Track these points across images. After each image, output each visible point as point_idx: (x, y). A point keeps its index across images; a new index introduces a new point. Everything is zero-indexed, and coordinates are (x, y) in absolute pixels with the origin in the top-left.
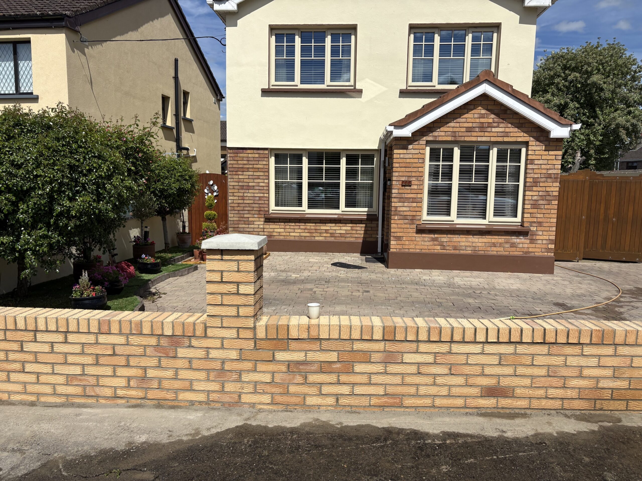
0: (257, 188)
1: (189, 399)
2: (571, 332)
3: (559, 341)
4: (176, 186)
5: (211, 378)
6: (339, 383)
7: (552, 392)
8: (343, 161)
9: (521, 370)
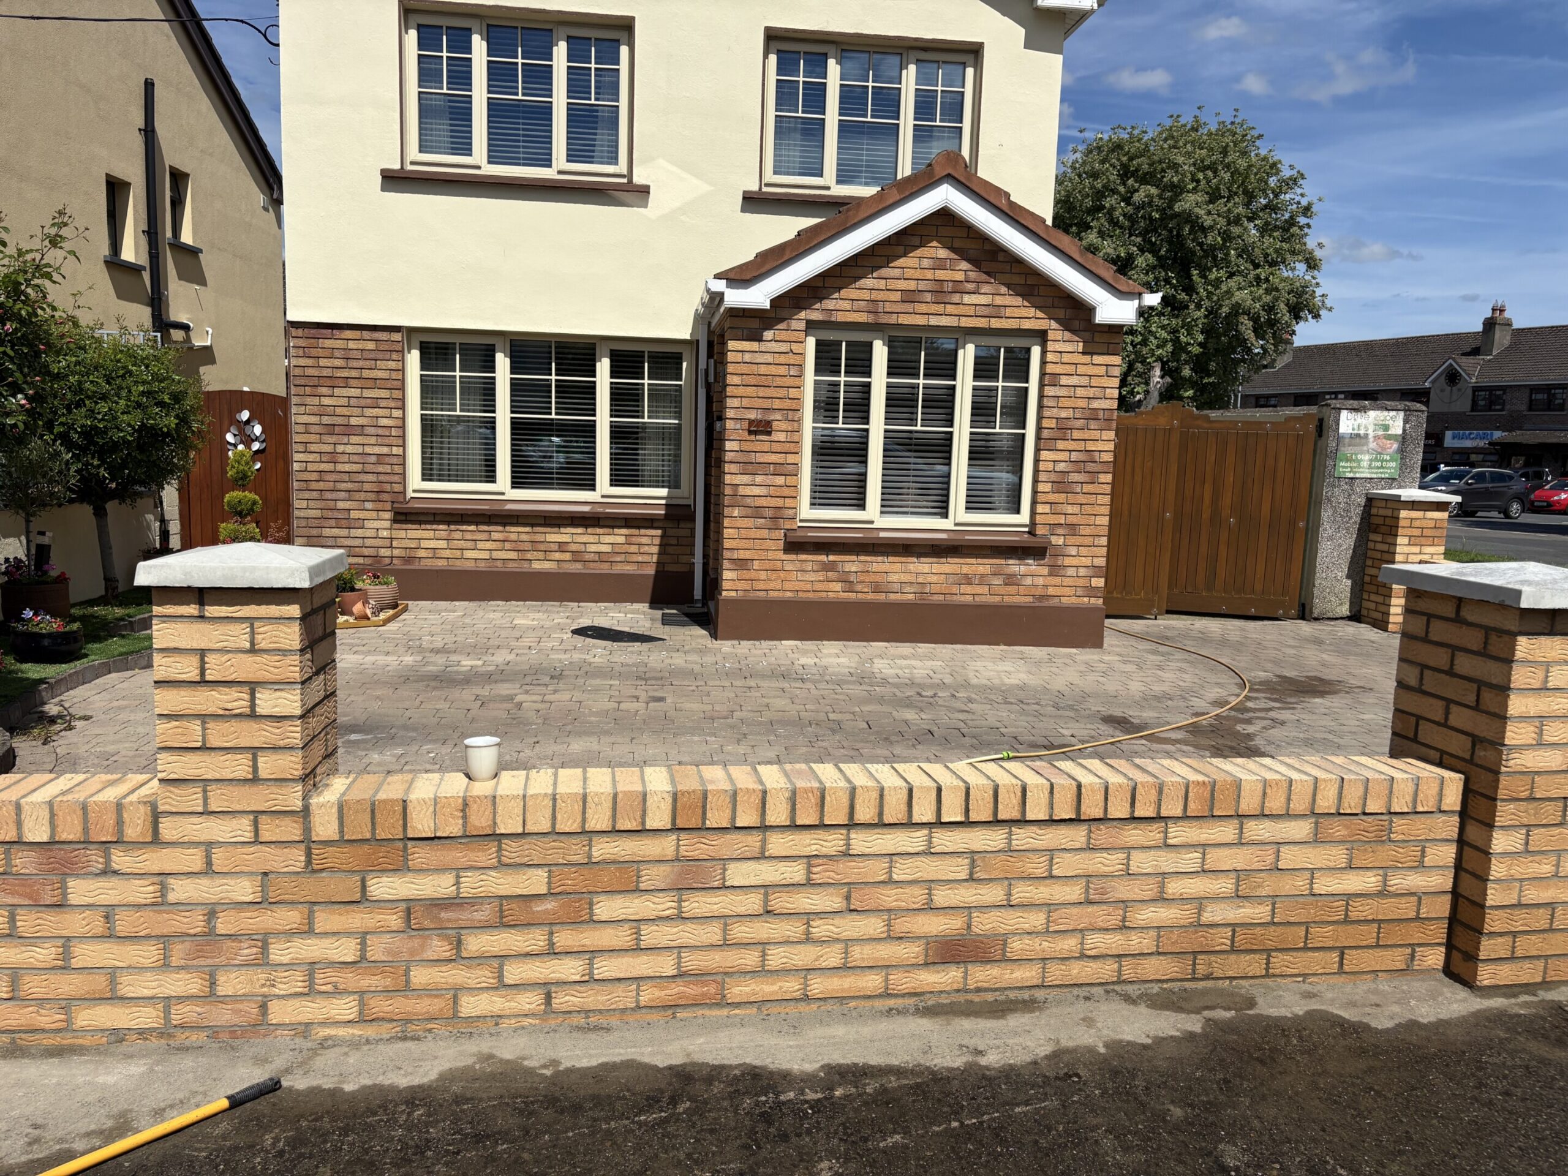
0: (372, 431)
1: (109, 1025)
2: (1140, 790)
3: (1113, 813)
4: (135, 419)
5: (175, 961)
6: (552, 952)
7: (1096, 942)
8: (603, 366)
9: (1022, 892)
